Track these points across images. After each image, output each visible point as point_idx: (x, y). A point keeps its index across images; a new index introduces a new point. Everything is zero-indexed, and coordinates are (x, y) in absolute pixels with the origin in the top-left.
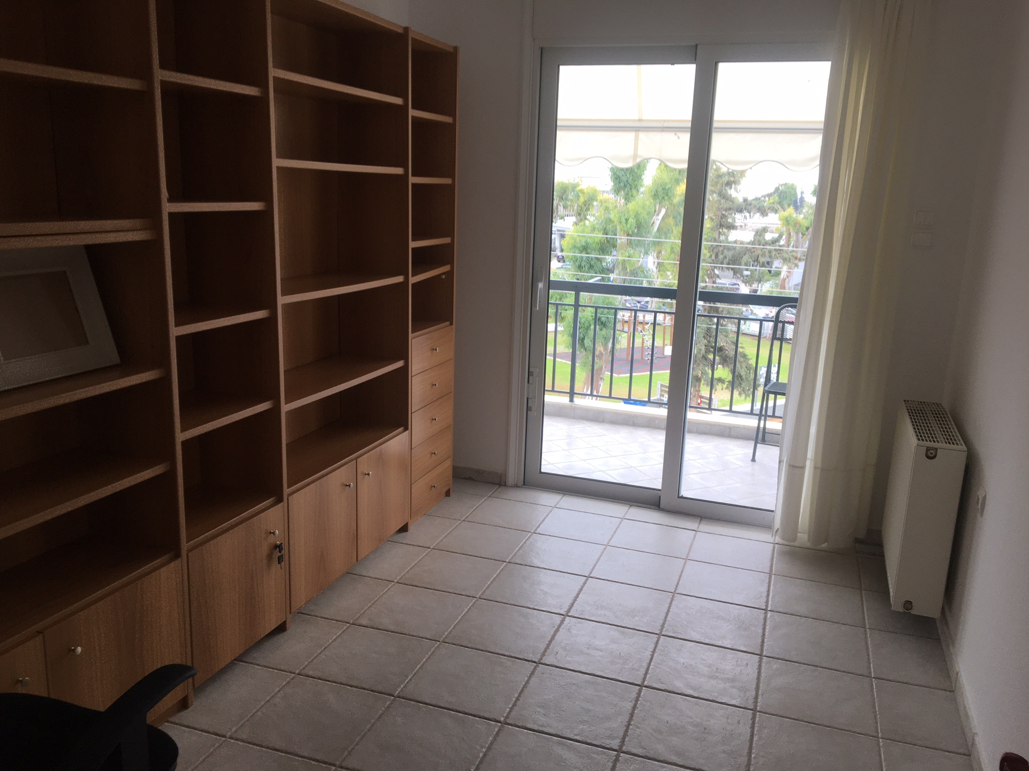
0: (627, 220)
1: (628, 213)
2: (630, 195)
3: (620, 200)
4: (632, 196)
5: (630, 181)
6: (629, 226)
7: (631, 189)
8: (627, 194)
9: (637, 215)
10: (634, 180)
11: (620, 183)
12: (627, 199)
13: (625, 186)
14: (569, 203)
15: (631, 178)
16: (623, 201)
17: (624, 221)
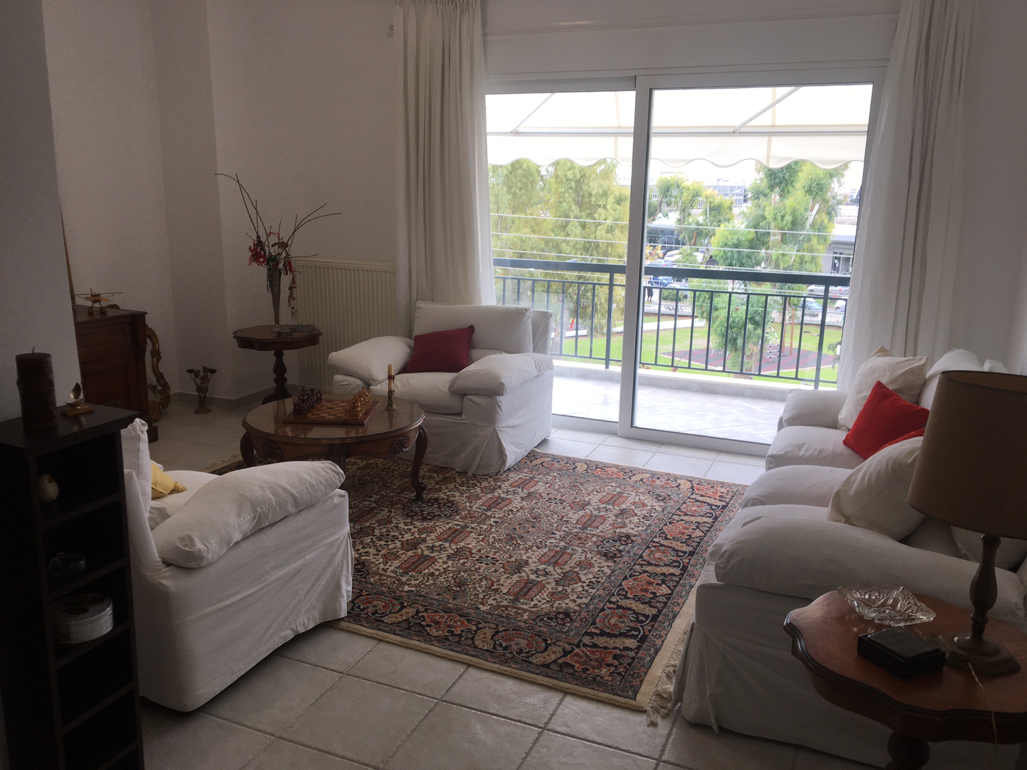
0: (783, 217)
1: (784, 209)
2: (786, 191)
3: (775, 197)
4: (788, 192)
5: (787, 177)
6: (784, 223)
7: (787, 185)
8: (783, 190)
9: (794, 212)
10: (791, 176)
11: (775, 179)
12: (783, 195)
13: (781, 182)
14: (673, 200)
15: (788, 174)
16: (778, 197)
17: (779, 217)
